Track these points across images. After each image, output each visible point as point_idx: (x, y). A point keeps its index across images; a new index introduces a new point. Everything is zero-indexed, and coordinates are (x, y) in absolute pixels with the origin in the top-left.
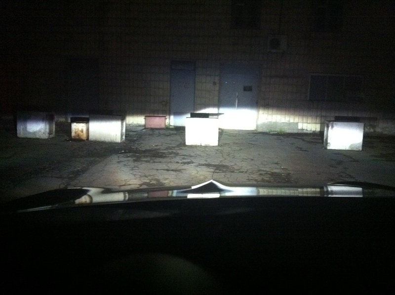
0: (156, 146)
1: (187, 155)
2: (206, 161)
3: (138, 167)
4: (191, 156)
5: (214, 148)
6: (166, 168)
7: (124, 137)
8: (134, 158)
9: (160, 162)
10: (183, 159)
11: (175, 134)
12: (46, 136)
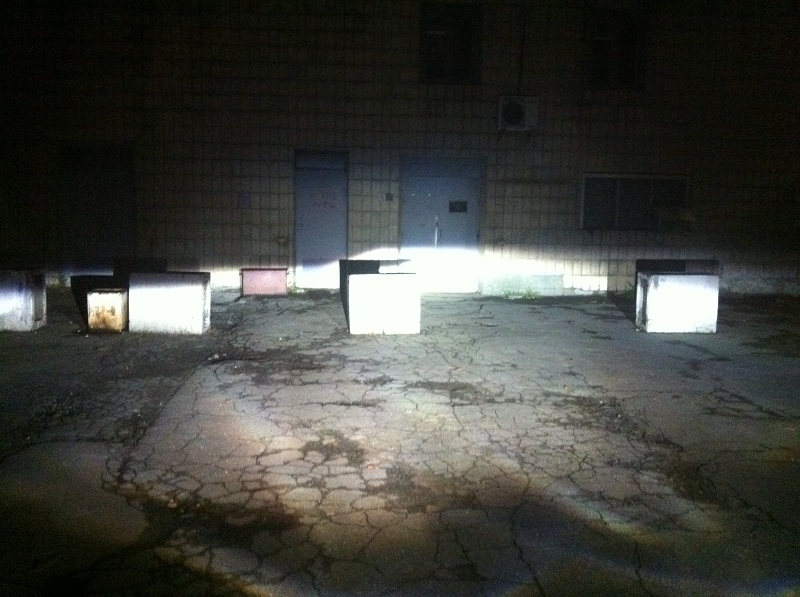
0: (287, 339)
1: (366, 361)
2: (417, 374)
3: (273, 400)
4: (377, 363)
5: (413, 338)
6: (339, 398)
7: (208, 322)
8: (254, 375)
9: (317, 382)
10: (364, 370)
11: (314, 308)
12: (28, 325)
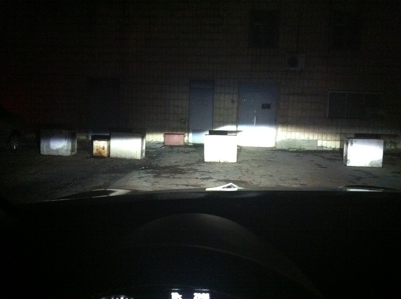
0: (176, 162)
1: (205, 172)
2: (225, 177)
3: (158, 183)
4: (210, 173)
5: (233, 165)
6: (186, 183)
7: (144, 154)
8: (155, 174)
9: (180, 178)
10: (202, 175)
11: (194, 151)
12: (69, 153)
